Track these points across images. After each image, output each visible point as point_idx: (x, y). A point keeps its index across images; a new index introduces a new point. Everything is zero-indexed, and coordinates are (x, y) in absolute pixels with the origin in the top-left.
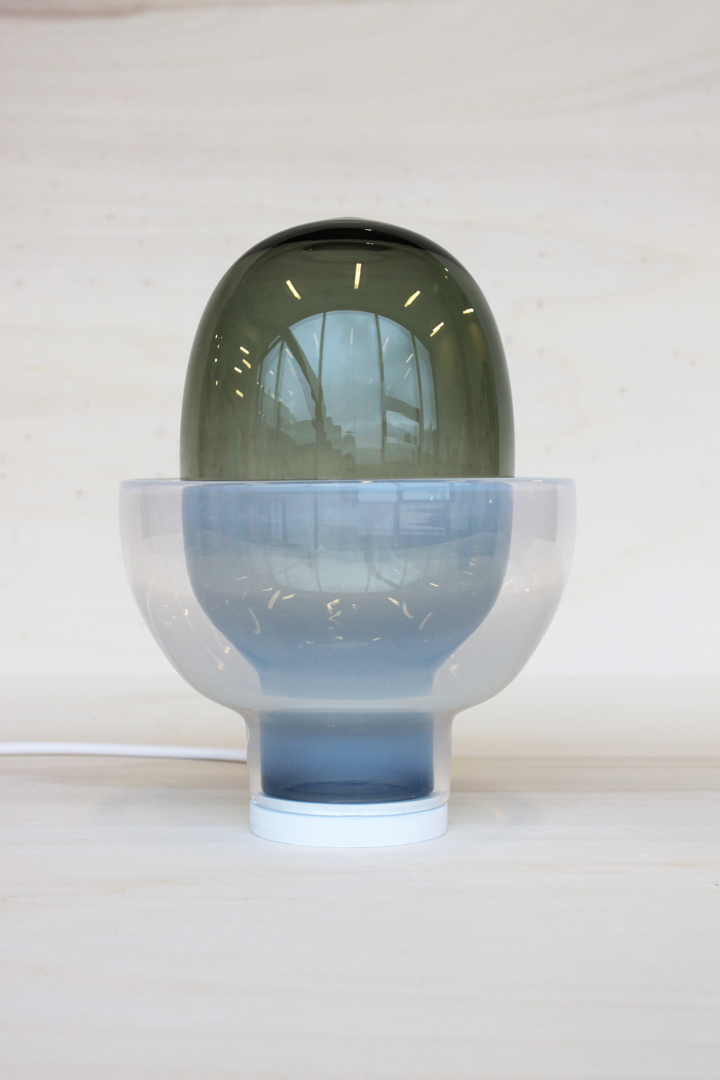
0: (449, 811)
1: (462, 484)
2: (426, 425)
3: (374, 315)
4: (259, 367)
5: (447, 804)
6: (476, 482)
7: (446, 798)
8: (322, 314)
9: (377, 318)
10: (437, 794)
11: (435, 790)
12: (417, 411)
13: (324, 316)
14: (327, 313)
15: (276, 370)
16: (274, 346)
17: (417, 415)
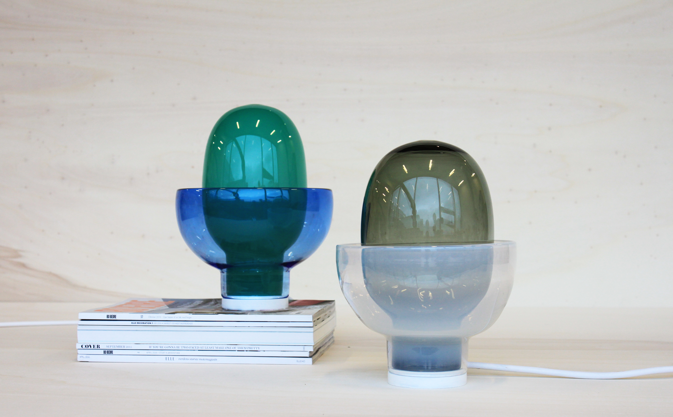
0: (468, 375)
1: (470, 247)
2: (457, 217)
3: (436, 179)
4: (391, 196)
5: (466, 373)
6: (474, 246)
7: (465, 371)
8: (416, 178)
9: (437, 180)
10: (462, 369)
11: (461, 368)
12: (454, 212)
13: (417, 179)
14: (418, 178)
15: (398, 197)
16: (397, 188)
17: (454, 213)
